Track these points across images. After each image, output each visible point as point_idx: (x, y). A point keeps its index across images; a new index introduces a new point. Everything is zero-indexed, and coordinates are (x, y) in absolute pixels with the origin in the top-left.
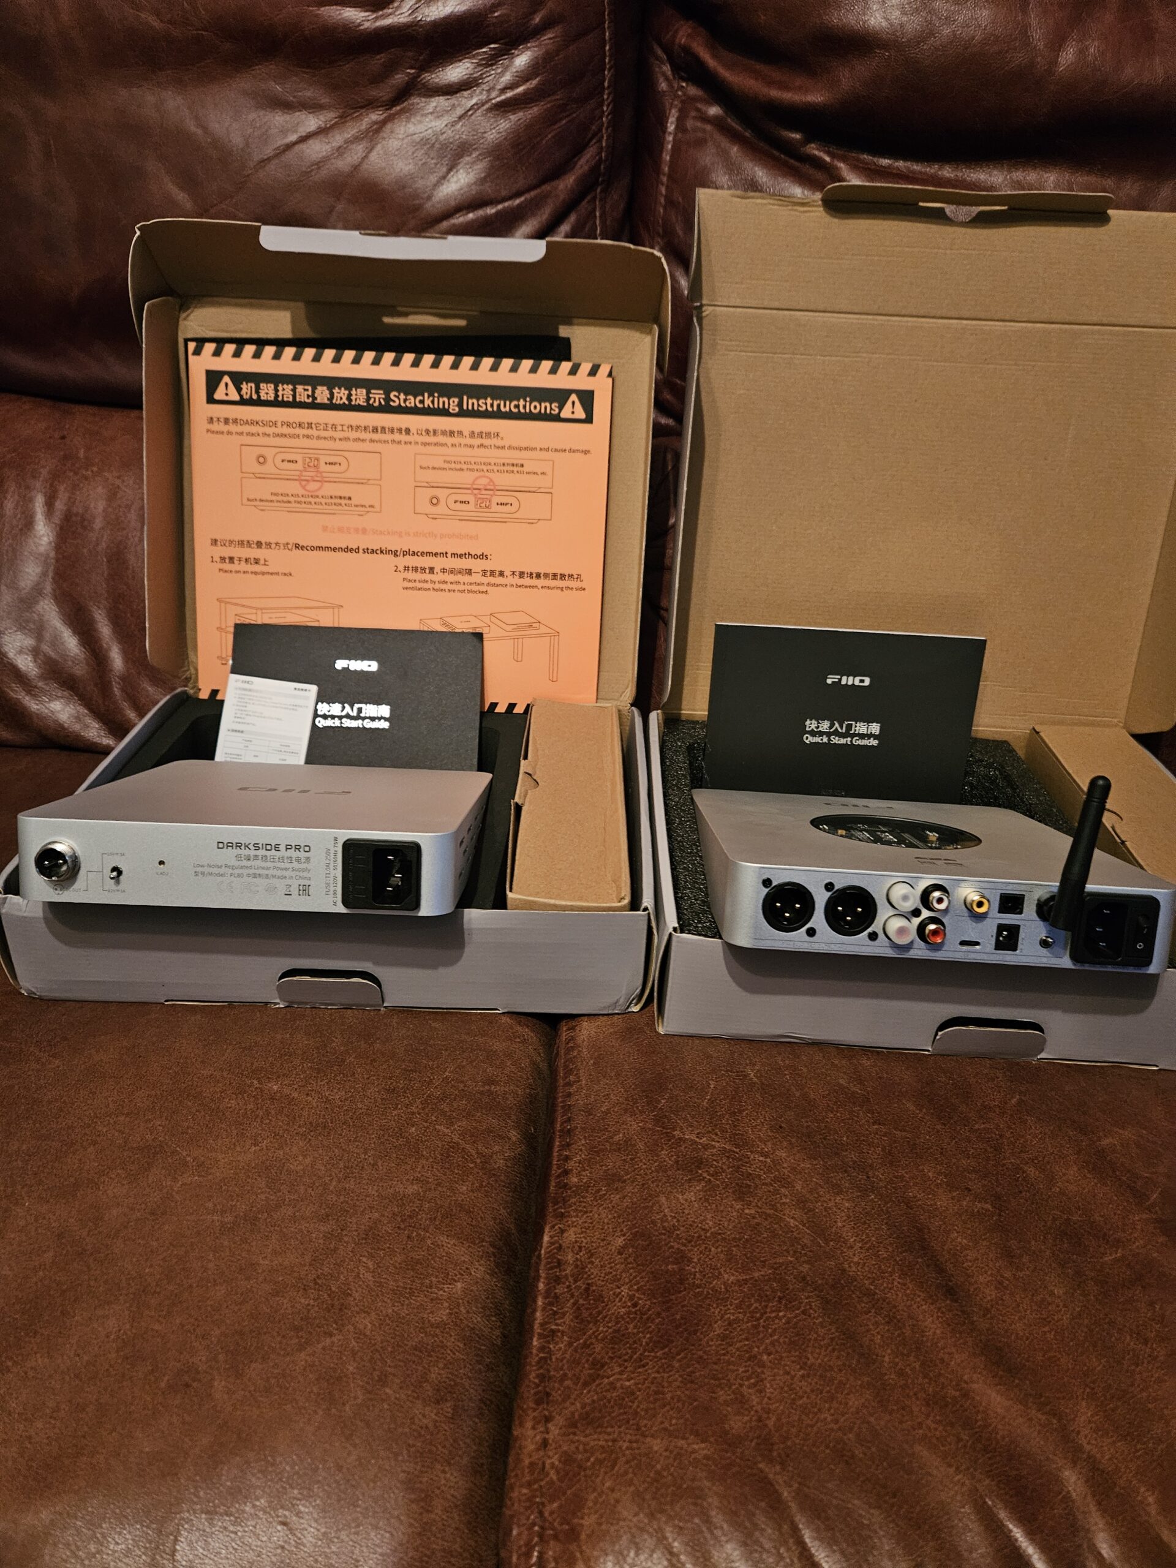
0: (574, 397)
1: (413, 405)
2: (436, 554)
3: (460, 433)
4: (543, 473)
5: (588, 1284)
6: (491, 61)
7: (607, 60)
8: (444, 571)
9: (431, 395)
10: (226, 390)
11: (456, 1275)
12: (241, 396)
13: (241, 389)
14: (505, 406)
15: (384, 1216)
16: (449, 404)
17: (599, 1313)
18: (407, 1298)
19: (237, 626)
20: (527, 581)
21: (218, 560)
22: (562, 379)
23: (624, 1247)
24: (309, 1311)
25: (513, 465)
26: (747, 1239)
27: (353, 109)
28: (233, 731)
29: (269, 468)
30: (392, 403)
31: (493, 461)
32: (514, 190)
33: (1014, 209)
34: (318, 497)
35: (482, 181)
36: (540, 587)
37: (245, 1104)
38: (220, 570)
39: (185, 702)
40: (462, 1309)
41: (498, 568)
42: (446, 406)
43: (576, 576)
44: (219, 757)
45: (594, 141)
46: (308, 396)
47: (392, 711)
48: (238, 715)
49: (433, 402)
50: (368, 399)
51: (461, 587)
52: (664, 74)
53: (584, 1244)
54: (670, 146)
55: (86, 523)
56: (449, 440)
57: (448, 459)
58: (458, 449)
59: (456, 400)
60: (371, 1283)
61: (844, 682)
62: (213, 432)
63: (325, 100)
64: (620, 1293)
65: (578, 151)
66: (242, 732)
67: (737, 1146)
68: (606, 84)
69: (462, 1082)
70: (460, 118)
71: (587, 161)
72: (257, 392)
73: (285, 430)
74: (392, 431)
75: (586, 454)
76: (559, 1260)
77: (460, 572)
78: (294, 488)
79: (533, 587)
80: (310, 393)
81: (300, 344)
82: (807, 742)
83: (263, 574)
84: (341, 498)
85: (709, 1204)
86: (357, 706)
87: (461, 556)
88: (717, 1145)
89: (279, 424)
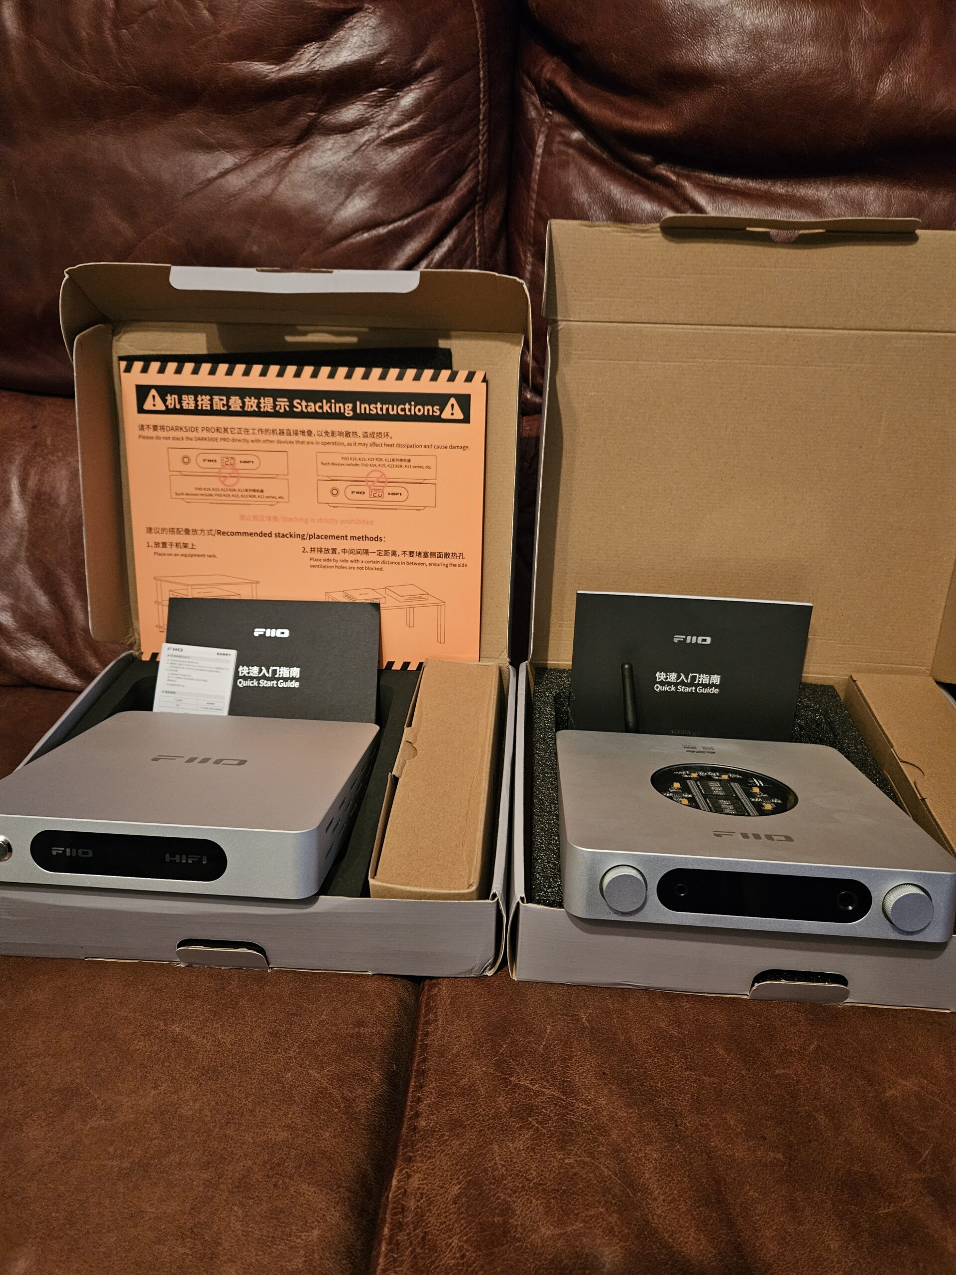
0: (453, 401)
1: (313, 410)
2: (337, 537)
3: (355, 433)
4: (428, 467)
5: (426, 1233)
6: (380, 102)
7: (482, 96)
8: (344, 551)
9: (329, 401)
10: (153, 402)
11: (313, 1222)
12: (167, 406)
13: (166, 400)
14: (393, 410)
15: (255, 1163)
16: (344, 409)
17: (432, 1263)
18: (269, 1247)
19: (172, 600)
20: (416, 559)
21: (153, 545)
22: (442, 386)
23: (458, 1196)
24: (184, 1259)
25: (401, 460)
26: (564, 1191)
27: (263, 147)
28: (166, 692)
29: (192, 467)
30: (295, 409)
31: (384, 457)
32: (403, 211)
33: (832, 231)
34: (235, 490)
35: (375, 206)
36: (427, 564)
37: (151, 1046)
38: (155, 553)
39: (133, 662)
40: (316, 1256)
41: (391, 549)
42: (342, 411)
43: (458, 555)
44: (156, 708)
45: (471, 167)
46: (224, 405)
47: (301, 672)
48: (171, 679)
49: (330, 408)
50: (275, 406)
51: (360, 565)
52: (533, 104)
53: (425, 1191)
54: (538, 168)
55: (52, 501)
56: (346, 440)
57: (345, 456)
58: (353, 447)
59: (351, 405)
60: (240, 1233)
61: (688, 640)
62: (144, 438)
63: (239, 141)
64: (451, 1244)
65: (458, 175)
66: (174, 693)
67: (564, 1093)
68: (481, 117)
69: (336, 1025)
70: (355, 152)
71: (466, 185)
72: (180, 403)
73: (205, 434)
74: (296, 433)
75: (464, 449)
76: (403, 1205)
77: (359, 552)
78: (215, 483)
79: (421, 564)
80: (225, 402)
81: (214, 359)
82: (657, 690)
83: (192, 556)
84: (254, 491)
85: (535, 1153)
86: (272, 668)
87: (359, 538)
88: (547, 1091)
89: (200, 430)
